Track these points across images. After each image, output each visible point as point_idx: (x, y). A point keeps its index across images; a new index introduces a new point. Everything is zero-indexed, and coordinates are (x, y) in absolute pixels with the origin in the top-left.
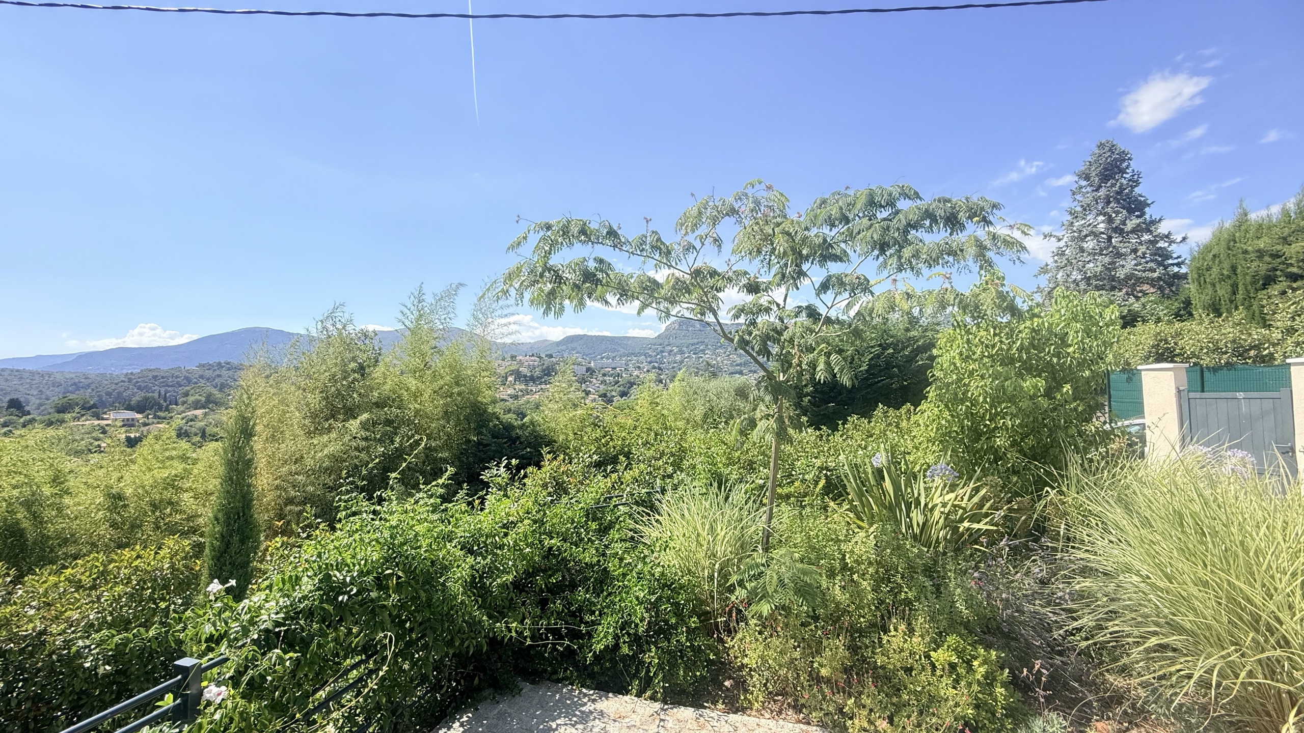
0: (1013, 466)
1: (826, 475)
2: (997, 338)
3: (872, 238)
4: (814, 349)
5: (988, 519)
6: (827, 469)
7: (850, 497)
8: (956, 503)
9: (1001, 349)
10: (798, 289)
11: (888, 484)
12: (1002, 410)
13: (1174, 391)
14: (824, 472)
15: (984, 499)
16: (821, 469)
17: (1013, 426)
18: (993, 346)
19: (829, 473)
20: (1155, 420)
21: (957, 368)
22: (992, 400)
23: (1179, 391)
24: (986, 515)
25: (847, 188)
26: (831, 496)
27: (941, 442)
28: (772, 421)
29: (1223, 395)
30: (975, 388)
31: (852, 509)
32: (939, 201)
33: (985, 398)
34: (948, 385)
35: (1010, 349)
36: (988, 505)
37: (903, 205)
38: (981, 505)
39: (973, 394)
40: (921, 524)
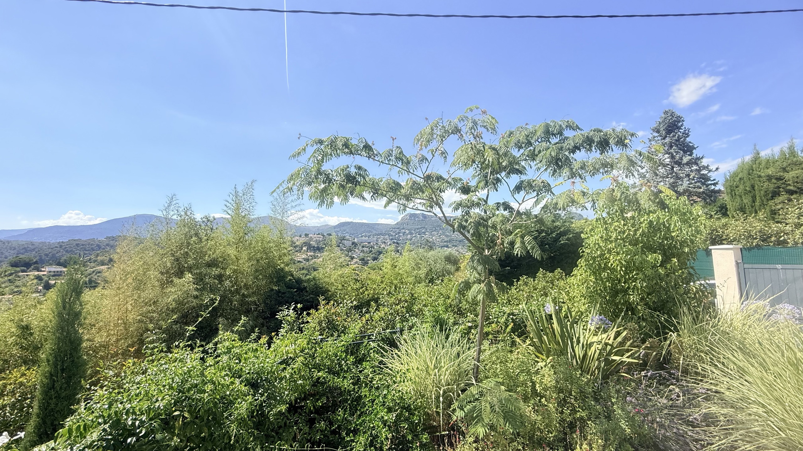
0: (642, 315)
1: (512, 319)
2: (626, 227)
3: (550, 155)
4: (512, 233)
5: (629, 354)
6: (513, 314)
7: (531, 336)
8: (607, 341)
9: (629, 234)
10: (497, 191)
11: (556, 325)
12: (633, 276)
13: (734, 263)
14: (511, 317)
15: (626, 339)
16: (509, 315)
17: (641, 287)
18: (624, 233)
19: (514, 318)
20: (722, 282)
21: (600, 247)
22: (626, 268)
23: (737, 264)
24: (628, 351)
25: (527, 124)
26: (516, 334)
27: (590, 296)
28: (482, 285)
29: (767, 266)
30: (613, 260)
31: (533, 344)
32: (594, 131)
33: (621, 268)
34: (594, 258)
35: (635, 234)
36: (629, 343)
37: (568, 133)
38: (622, 344)
39: (612, 265)
40: (581, 357)
